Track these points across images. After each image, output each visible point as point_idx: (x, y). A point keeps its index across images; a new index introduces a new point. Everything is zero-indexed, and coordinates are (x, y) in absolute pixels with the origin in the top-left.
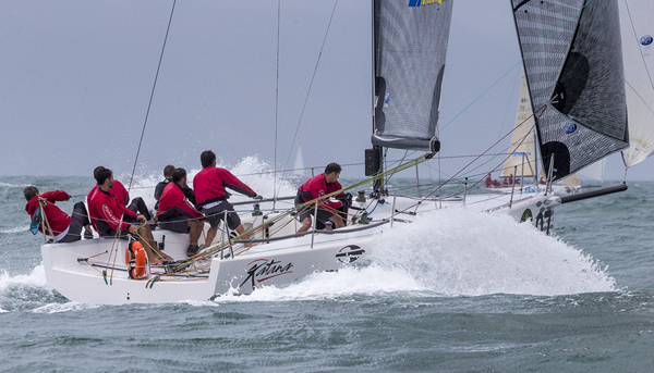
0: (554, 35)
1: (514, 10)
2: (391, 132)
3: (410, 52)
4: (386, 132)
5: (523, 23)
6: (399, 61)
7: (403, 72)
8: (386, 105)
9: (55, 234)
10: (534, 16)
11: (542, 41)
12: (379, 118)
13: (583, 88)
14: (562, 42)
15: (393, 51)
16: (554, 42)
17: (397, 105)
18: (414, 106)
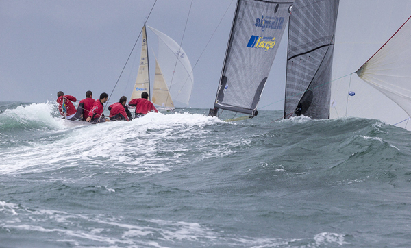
0: (303, 76)
1: (288, 60)
2: (227, 103)
3: (244, 68)
4: (223, 102)
5: (290, 67)
6: (236, 71)
7: (238, 76)
8: (225, 90)
9: (68, 115)
10: (296, 64)
11: (296, 77)
12: (220, 96)
13: (309, 106)
14: (305, 80)
15: (234, 66)
16: (302, 79)
17: (233, 91)
18: (243, 93)
